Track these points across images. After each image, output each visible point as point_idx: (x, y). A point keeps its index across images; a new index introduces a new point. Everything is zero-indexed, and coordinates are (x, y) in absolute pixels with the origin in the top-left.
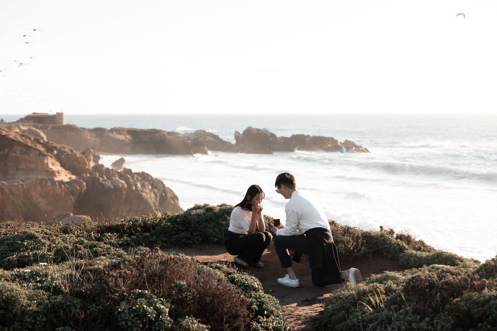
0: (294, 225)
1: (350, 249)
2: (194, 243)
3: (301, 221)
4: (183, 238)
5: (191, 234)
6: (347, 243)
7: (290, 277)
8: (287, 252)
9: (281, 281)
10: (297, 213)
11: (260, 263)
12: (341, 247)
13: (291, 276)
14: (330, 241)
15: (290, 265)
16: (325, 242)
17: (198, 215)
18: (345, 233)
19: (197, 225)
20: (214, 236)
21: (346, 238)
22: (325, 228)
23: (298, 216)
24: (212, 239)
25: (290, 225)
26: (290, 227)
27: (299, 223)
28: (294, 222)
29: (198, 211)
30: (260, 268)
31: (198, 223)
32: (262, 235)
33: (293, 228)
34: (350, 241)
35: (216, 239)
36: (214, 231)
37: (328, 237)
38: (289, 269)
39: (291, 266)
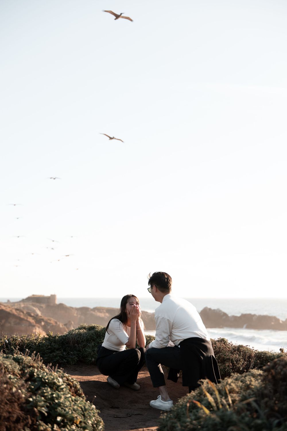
0: (165, 336)
1: (239, 368)
2: (68, 362)
3: (173, 330)
4: (56, 356)
5: (68, 354)
6: (237, 361)
7: (163, 399)
8: (159, 368)
9: (153, 404)
10: (168, 320)
11: (136, 384)
12: (228, 366)
13: (164, 397)
14: (209, 355)
15: (163, 384)
16: (203, 355)
17: (80, 334)
18: (235, 351)
19: (76, 345)
20: (92, 357)
21: (236, 356)
22: (203, 338)
23: (169, 324)
24: (90, 359)
25: (161, 335)
26: (161, 337)
27: (171, 333)
28: (165, 331)
29: (81, 331)
30: (135, 390)
31: (78, 342)
32: (136, 352)
33: (164, 339)
34: (240, 360)
35: (93, 359)
36: (93, 351)
37: (206, 349)
38: (162, 388)
39: (165, 385)
